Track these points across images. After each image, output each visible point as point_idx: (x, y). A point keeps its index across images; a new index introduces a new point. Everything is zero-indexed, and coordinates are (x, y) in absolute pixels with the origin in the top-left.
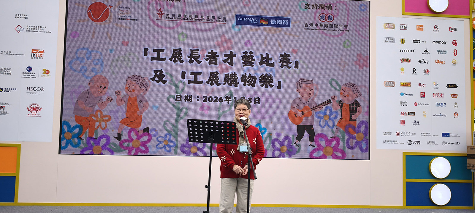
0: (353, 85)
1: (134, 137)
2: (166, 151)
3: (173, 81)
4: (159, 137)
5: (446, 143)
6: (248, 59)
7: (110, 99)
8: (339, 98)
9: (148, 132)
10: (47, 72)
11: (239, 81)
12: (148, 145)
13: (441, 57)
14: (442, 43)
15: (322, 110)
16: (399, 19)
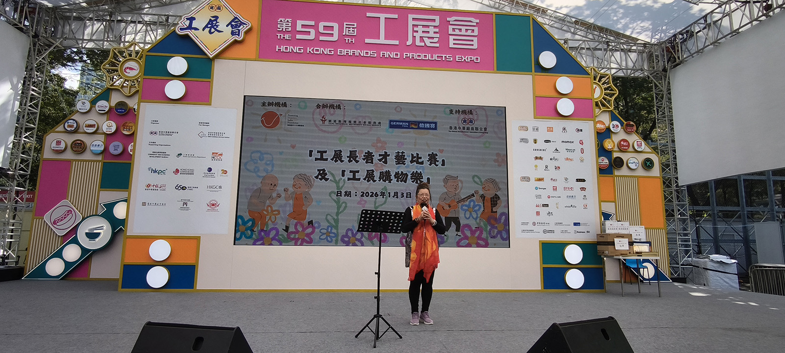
0: (493, 181)
1: (300, 229)
2: (328, 241)
3: (335, 179)
4: (322, 229)
5: (578, 232)
6: (400, 159)
7: (279, 196)
8: (481, 192)
9: (312, 224)
10: (225, 172)
11: (392, 177)
12: (312, 236)
13: (570, 155)
14: (571, 142)
15: (467, 203)
16: (532, 123)
